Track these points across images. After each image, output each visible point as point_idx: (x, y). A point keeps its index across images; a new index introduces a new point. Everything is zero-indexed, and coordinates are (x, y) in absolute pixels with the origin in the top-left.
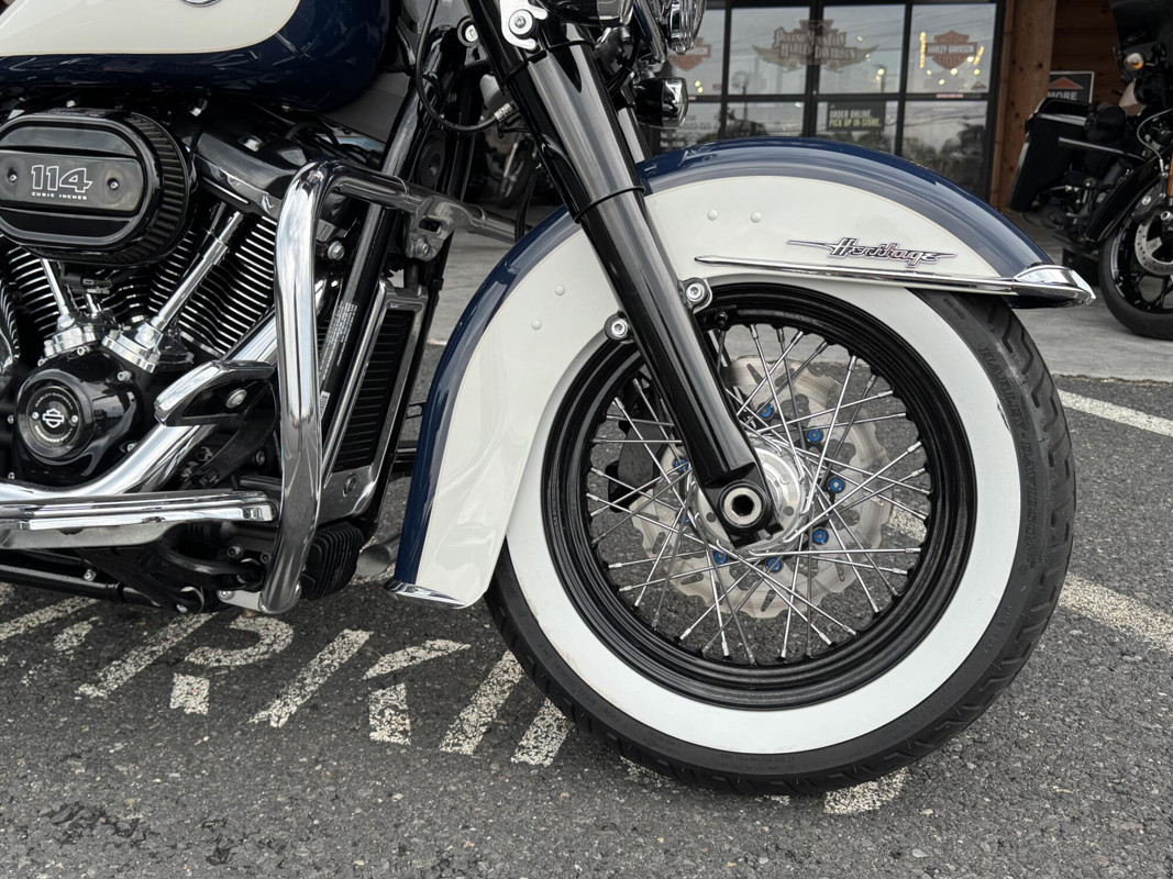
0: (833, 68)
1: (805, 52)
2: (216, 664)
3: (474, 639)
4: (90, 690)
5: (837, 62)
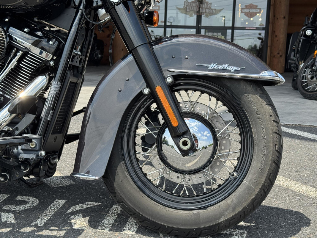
0: (207, 16)
2: (14, 210)
3: (102, 202)
5: (208, 14)
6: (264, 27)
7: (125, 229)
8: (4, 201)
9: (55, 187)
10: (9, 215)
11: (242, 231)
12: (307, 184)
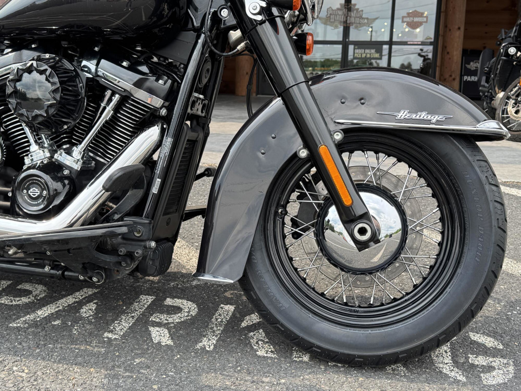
0: (356, 27)
1: (342, 20)
2: (167, 322)
4: (110, 335)
5: (358, 25)
8: (149, 306)
10: (162, 332)
11: (505, 361)
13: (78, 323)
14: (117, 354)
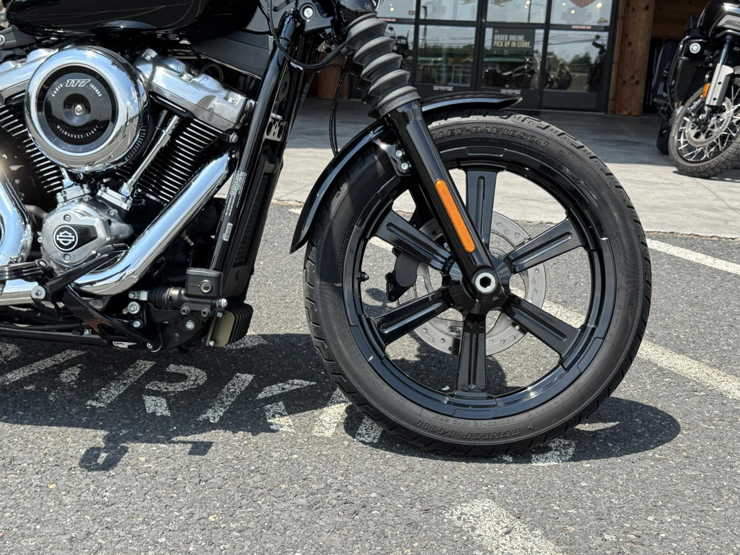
2: (166, 390)
3: (316, 379)
4: (94, 403)
6: (608, 24)
7: (360, 432)
8: (146, 373)
9: (233, 350)
10: (158, 401)
11: (567, 442)
12: (684, 353)
13: (57, 389)
14: (101, 423)
